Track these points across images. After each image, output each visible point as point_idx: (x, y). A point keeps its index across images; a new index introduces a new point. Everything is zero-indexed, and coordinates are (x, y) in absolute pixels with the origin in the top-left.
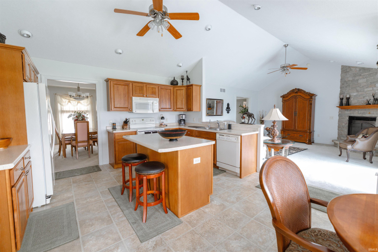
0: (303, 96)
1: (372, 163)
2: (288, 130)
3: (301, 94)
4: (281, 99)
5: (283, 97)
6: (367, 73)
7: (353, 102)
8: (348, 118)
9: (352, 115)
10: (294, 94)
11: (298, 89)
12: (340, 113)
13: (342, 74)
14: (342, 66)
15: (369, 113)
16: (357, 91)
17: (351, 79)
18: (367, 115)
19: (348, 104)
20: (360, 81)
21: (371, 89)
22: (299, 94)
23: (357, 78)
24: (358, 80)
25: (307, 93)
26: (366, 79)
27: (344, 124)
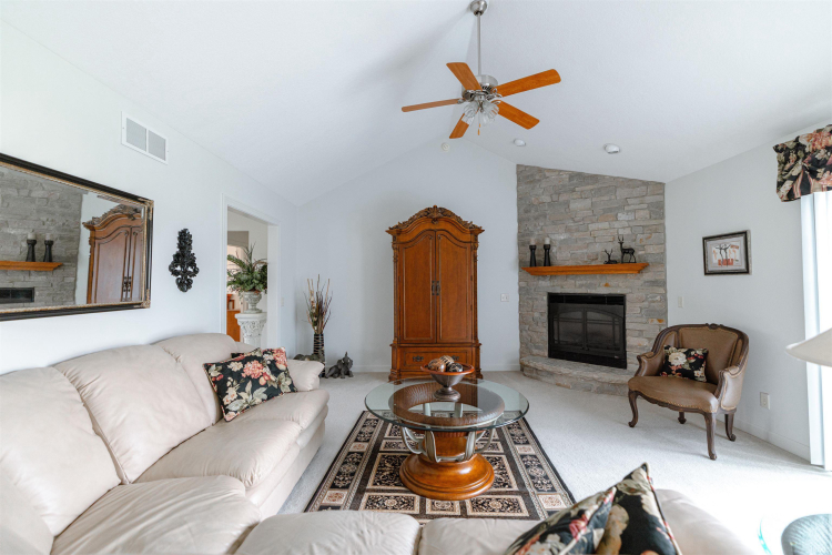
0: (455, 232)
1: (732, 439)
2: (418, 344)
3: (449, 227)
4: (390, 237)
5: (397, 232)
6: (591, 187)
7: (560, 256)
8: (545, 298)
9: (558, 290)
10: (428, 226)
11: (443, 211)
12: (523, 284)
13: (518, 186)
14: (518, 166)
15: (607, 285)
16: (568, 230)
17: (546, 199)
18: (602, 291)
19: (548, 262)
20: (573, 206)
21: (606, 225)
22: (442, 225)
23: (563, 198)
24: (567, 203)
25: (466, 224)
26: (588, 202)
27: (536, 315)
